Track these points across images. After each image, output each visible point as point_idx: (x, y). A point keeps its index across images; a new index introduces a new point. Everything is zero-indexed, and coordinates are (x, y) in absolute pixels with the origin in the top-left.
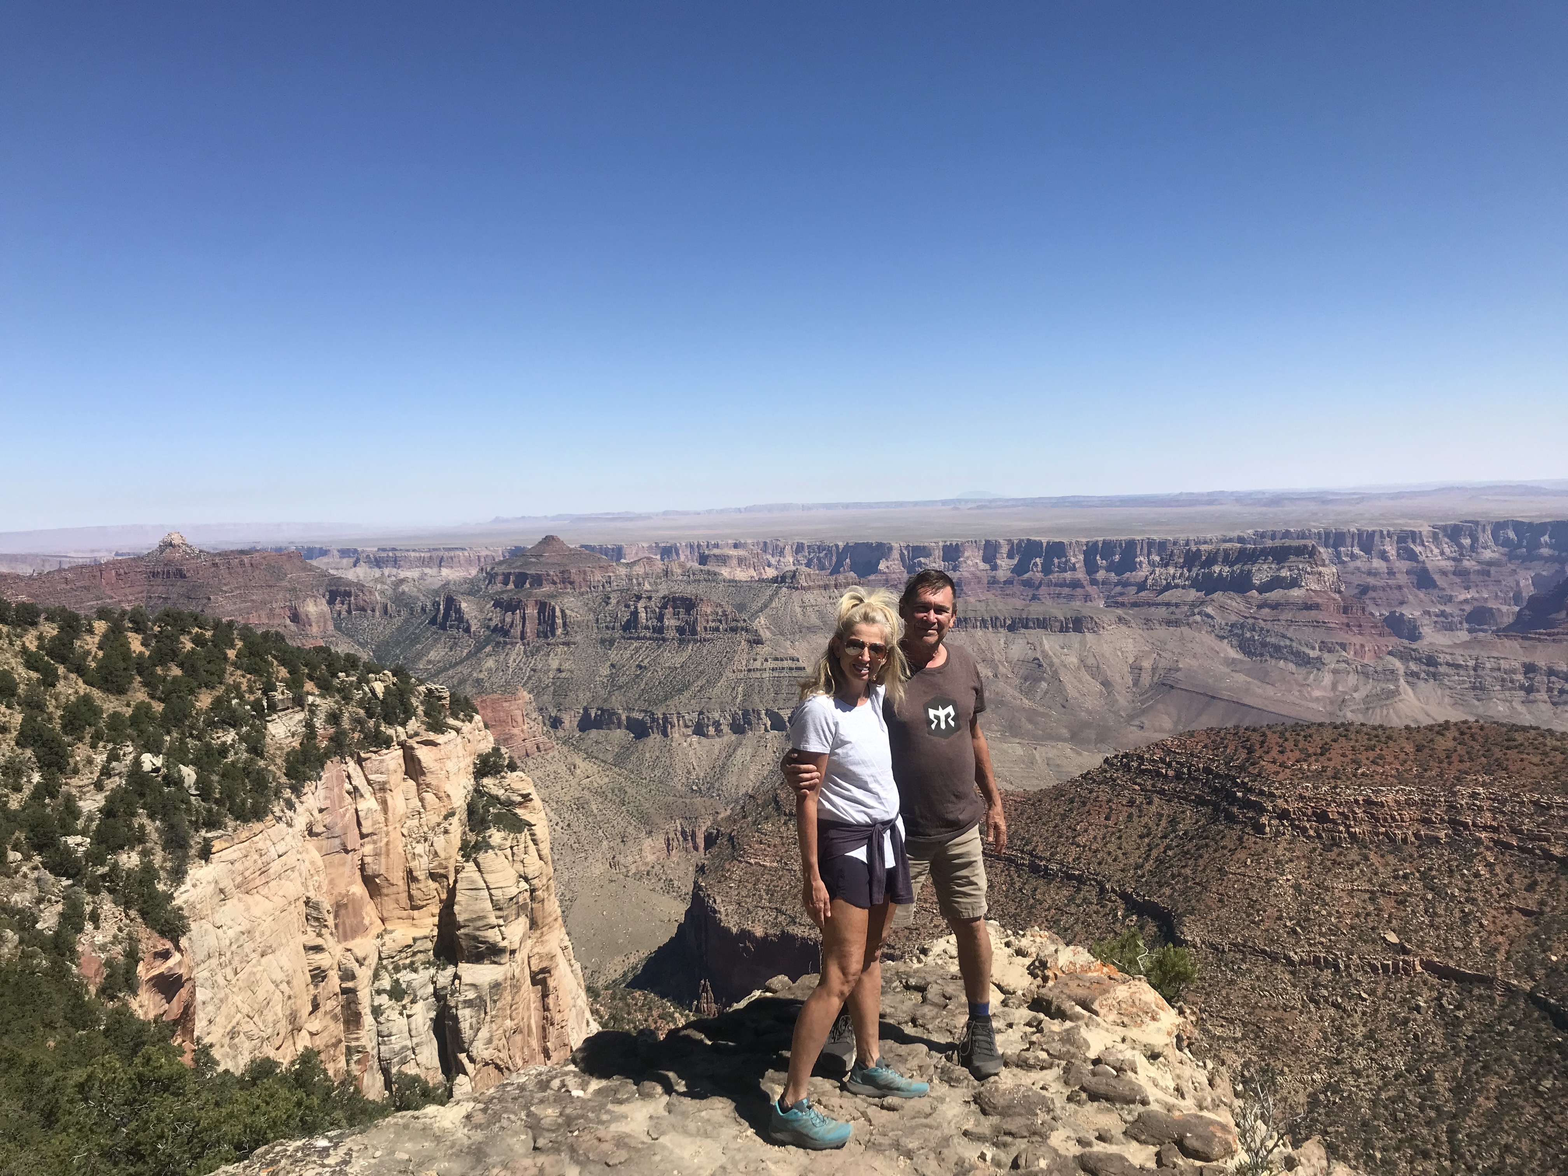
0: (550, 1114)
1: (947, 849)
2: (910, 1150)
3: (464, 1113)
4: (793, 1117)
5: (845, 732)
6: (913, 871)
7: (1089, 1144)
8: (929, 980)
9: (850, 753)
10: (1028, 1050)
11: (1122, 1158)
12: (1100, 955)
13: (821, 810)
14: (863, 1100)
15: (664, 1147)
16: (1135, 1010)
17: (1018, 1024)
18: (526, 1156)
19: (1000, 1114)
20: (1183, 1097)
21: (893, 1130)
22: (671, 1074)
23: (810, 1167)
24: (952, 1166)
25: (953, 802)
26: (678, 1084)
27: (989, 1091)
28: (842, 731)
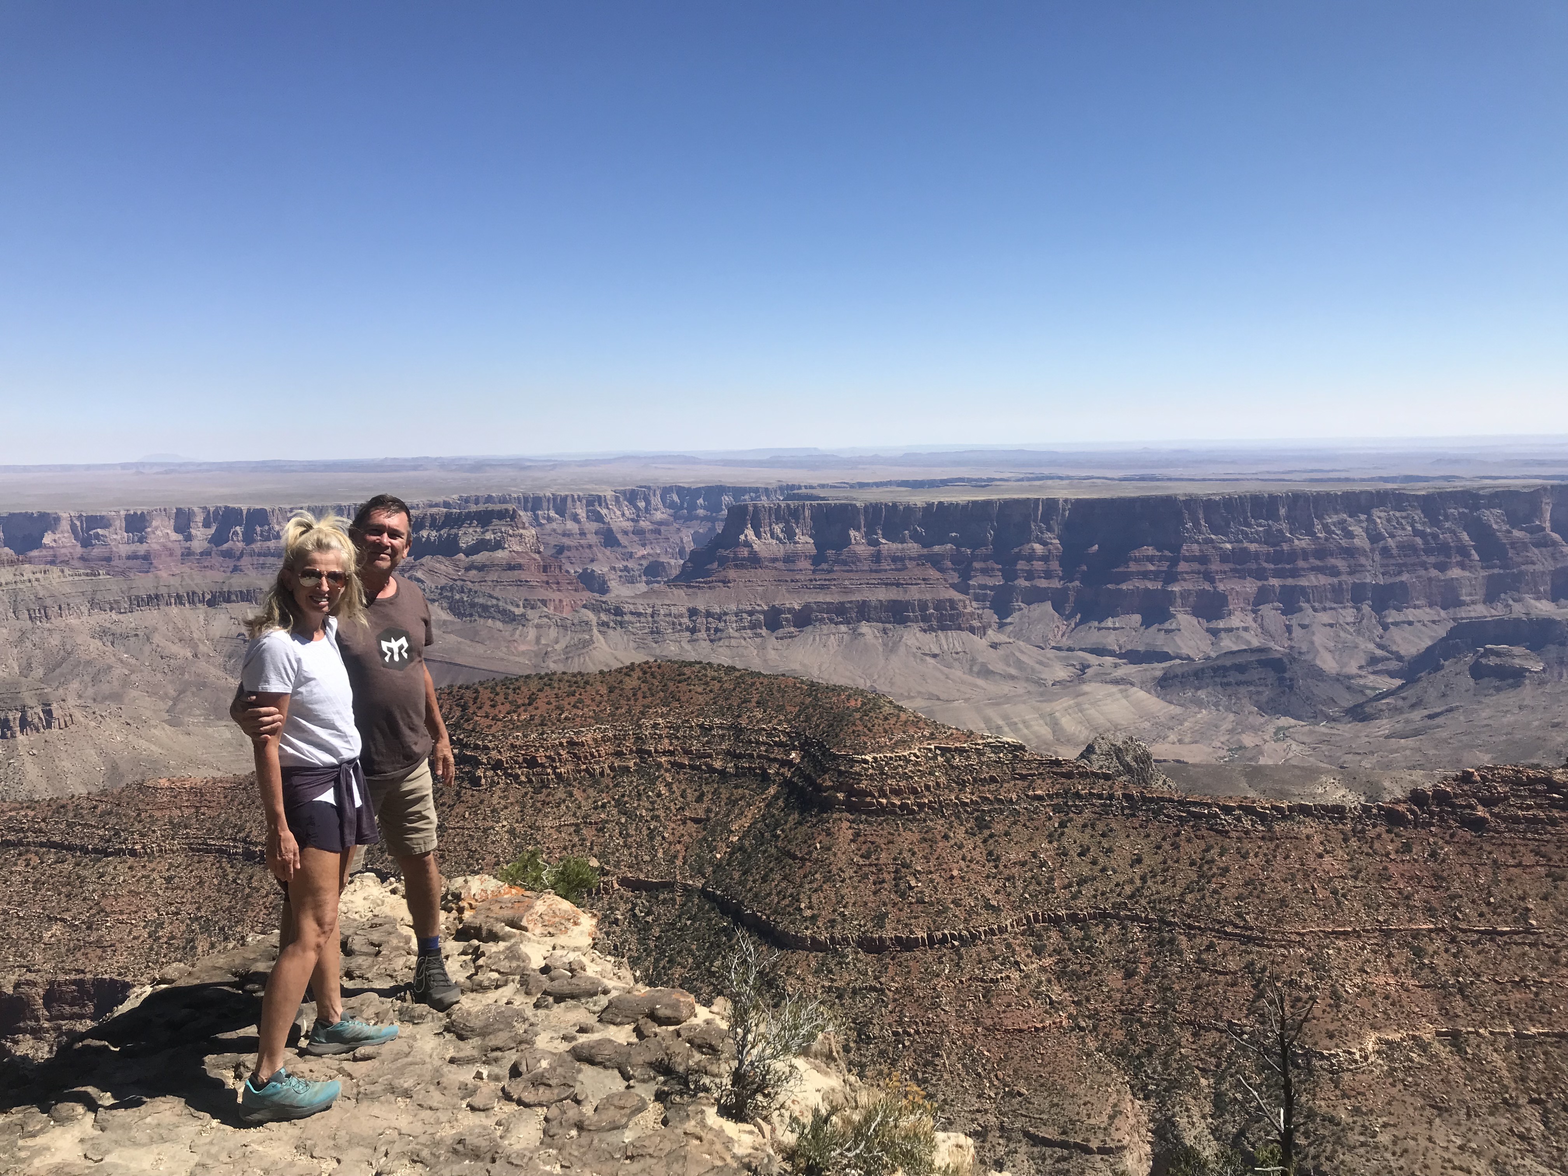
1: (403, 785)
2: (406, 1090)
5: (309, 668)
10: (475, 975)
12: (506, 879)
13: (283, 756)
15: (114, 1166)
16: (557, 919)
19: (478, 1035)
22: (90, 1089)
23: (303, 1136)
26: (102, 1098)
27: (461, 1018)
28: (305, 667)
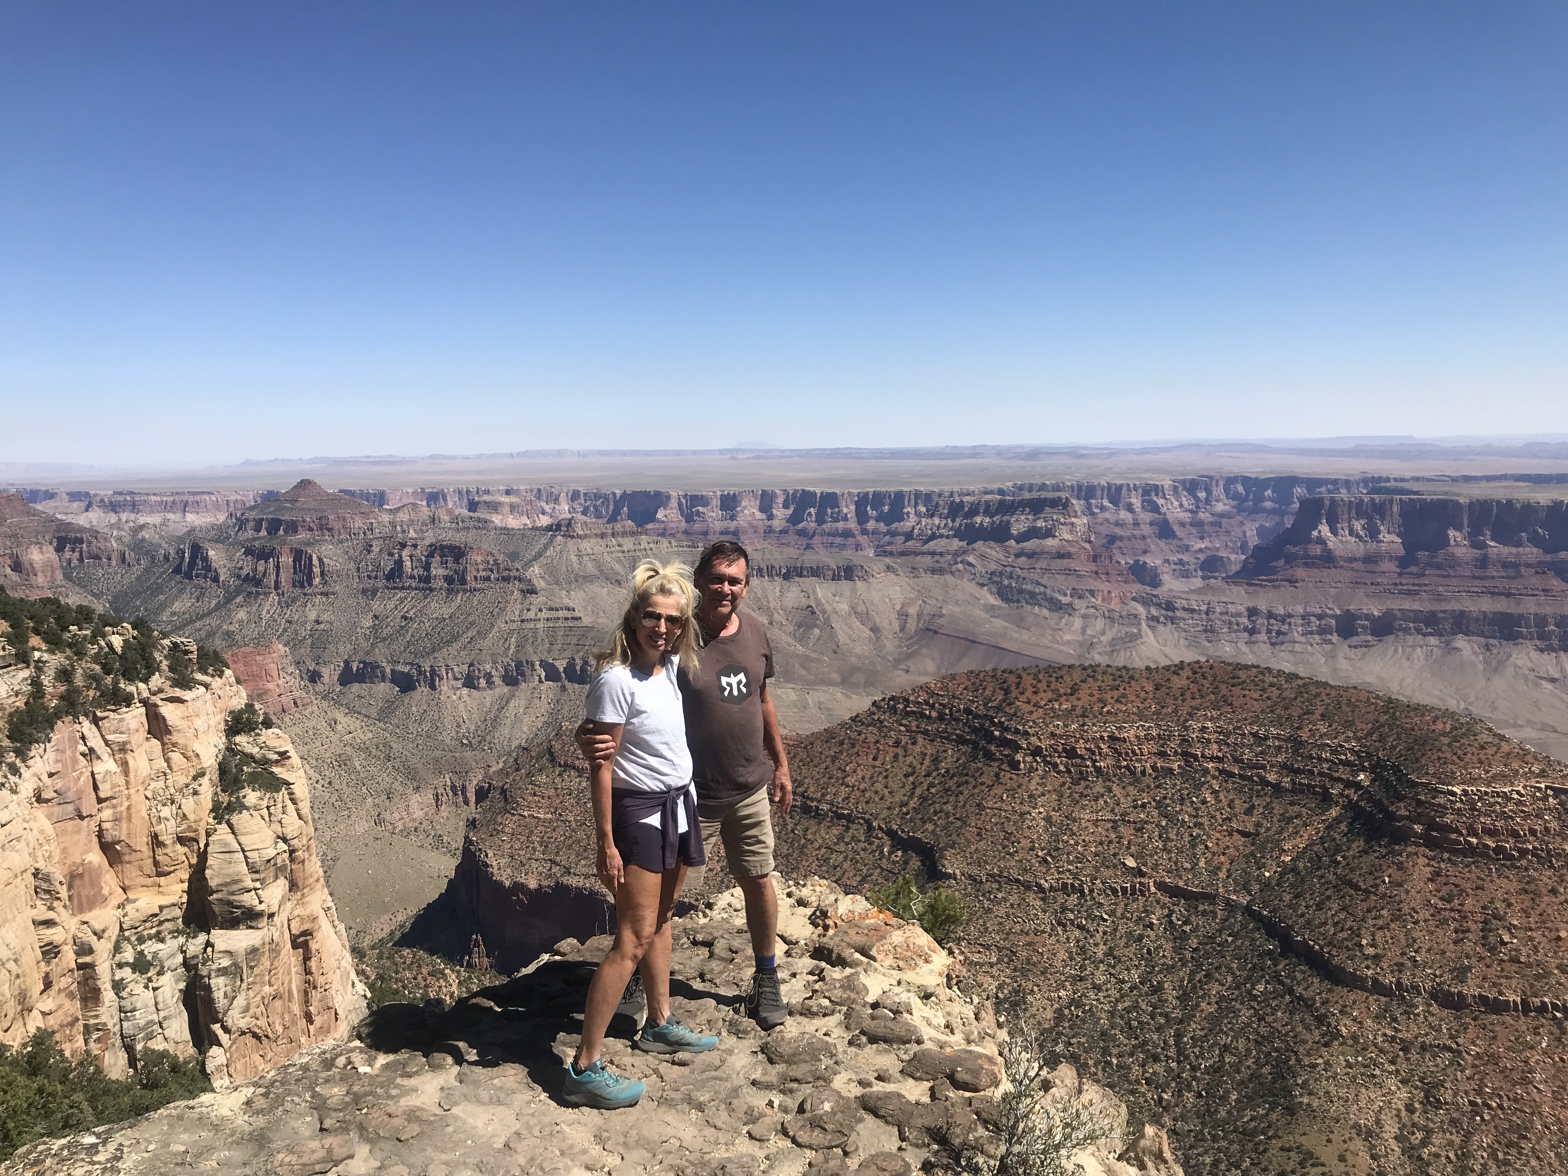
0: (336, 1093)
1: (737, 810)
2: (701, 1103)
3: (244, 1099)
4: (587, 1079)
5: (641, 702)
6: (704, 833)
7: (869, 1085)
8: (716, 934)
9: (646, 722)
10: (810, 998)
11: (900, 1096)
12: (877, 902)
13: (615, 778)
14: (654, 1057)
15: (456, 1118)
16: (909, 954)
17: (801, 973)
18: (312, 1138)
19: (785, 1062)
20: (952, 1032)
21: (684, 1085)
22: (462, 1045)
23: (604, 1127)
24: (742, 1115)
25: (744, 766)
26: (469, 1053)
27: (776, 1041)
28: (637, 701)
